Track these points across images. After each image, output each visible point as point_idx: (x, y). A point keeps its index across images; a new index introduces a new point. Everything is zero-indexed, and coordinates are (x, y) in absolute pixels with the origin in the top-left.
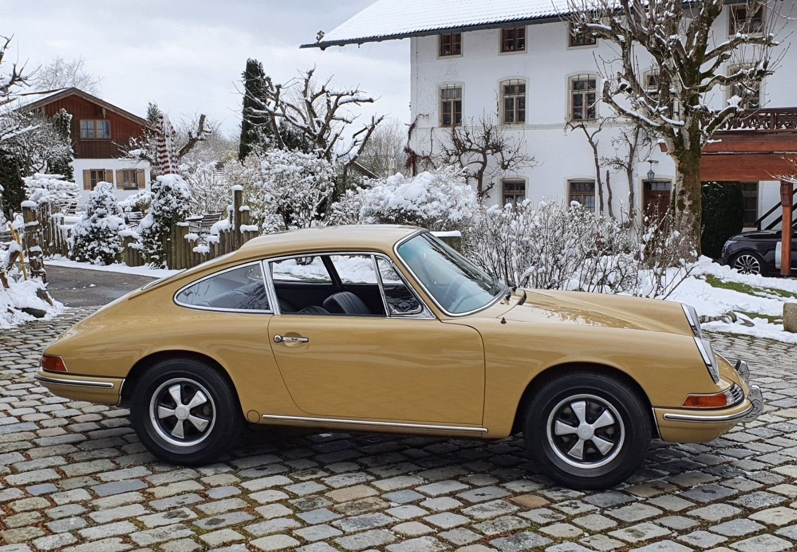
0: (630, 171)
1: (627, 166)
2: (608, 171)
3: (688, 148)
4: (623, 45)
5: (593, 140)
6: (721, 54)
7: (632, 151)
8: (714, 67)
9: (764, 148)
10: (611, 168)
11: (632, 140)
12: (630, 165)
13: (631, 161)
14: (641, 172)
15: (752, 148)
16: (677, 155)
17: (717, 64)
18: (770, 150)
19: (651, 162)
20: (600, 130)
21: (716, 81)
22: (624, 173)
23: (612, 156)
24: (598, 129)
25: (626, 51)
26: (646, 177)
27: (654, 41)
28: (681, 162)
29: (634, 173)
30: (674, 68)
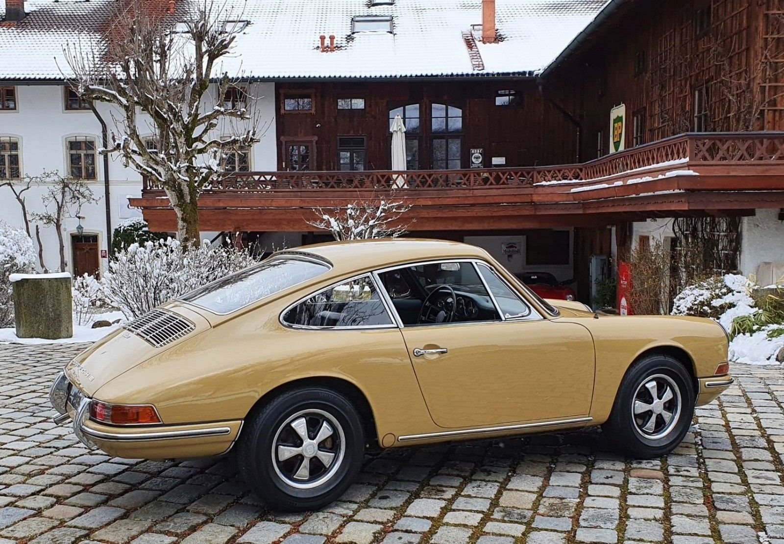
0: (58, 226)
1: (56, 221)
2: (37, 226)
3: (189, 201)
4: (127, 108)
5: (20, 198)
6: (210, 121)
7: (60, 208)
8: (203, 133)
9: (221, 205)
10: (41, 223)
11: (59, 198)
12: (58, 220)
13: (59, 216)
14: (70, 226)
15: (210, 204)
16: (180, 207)
17: (206, 131)
18: (225, 206)
19: (79, 218)
20: (28, 188)
21: (213, 144)
22: (53, 226)
23: (42, 212)
24: (26, 187)
25: (130, 113)
26: (74, 231)
27: (166, 106)
28: (184, 213)
29: (62, 228)
30: (181, 131)
